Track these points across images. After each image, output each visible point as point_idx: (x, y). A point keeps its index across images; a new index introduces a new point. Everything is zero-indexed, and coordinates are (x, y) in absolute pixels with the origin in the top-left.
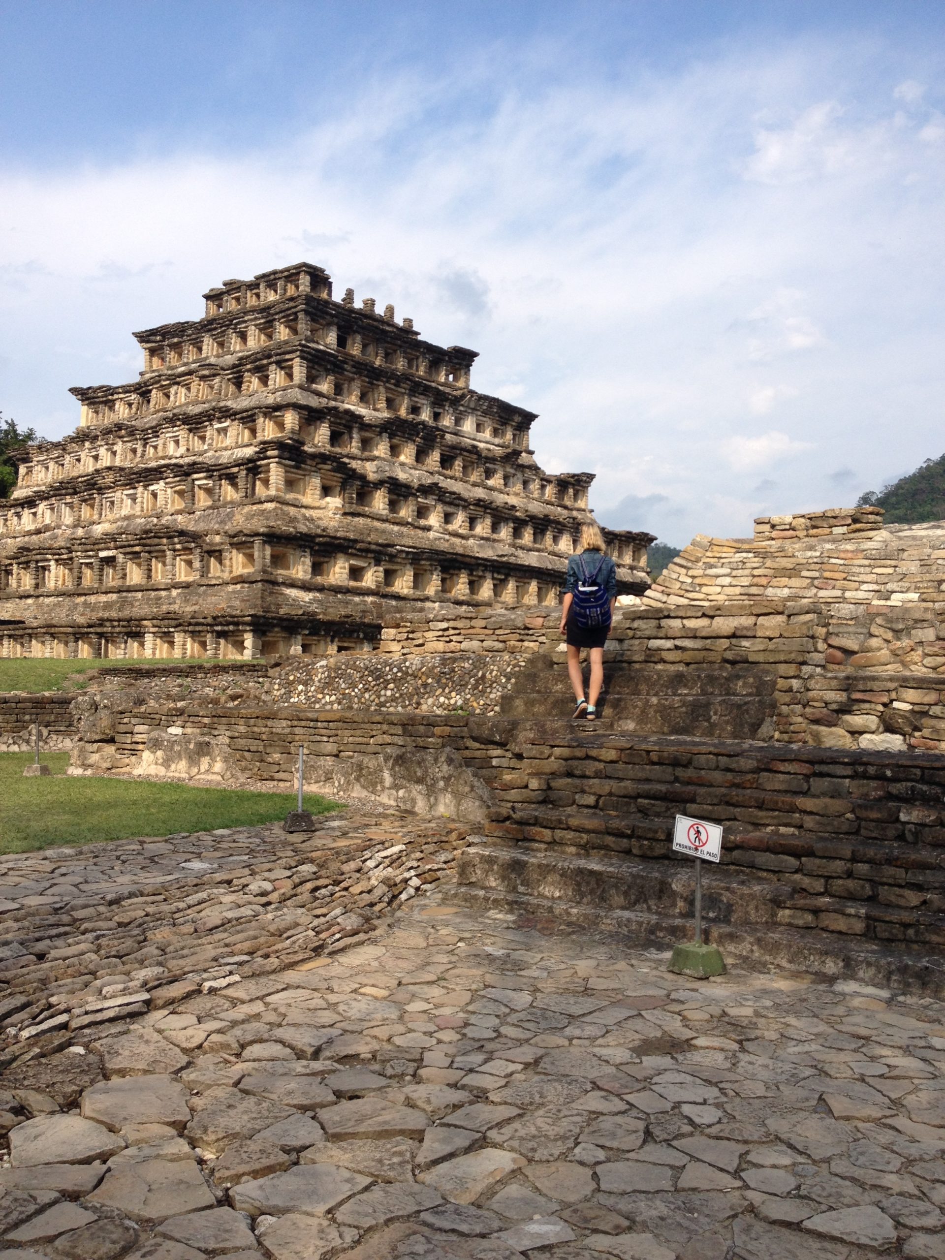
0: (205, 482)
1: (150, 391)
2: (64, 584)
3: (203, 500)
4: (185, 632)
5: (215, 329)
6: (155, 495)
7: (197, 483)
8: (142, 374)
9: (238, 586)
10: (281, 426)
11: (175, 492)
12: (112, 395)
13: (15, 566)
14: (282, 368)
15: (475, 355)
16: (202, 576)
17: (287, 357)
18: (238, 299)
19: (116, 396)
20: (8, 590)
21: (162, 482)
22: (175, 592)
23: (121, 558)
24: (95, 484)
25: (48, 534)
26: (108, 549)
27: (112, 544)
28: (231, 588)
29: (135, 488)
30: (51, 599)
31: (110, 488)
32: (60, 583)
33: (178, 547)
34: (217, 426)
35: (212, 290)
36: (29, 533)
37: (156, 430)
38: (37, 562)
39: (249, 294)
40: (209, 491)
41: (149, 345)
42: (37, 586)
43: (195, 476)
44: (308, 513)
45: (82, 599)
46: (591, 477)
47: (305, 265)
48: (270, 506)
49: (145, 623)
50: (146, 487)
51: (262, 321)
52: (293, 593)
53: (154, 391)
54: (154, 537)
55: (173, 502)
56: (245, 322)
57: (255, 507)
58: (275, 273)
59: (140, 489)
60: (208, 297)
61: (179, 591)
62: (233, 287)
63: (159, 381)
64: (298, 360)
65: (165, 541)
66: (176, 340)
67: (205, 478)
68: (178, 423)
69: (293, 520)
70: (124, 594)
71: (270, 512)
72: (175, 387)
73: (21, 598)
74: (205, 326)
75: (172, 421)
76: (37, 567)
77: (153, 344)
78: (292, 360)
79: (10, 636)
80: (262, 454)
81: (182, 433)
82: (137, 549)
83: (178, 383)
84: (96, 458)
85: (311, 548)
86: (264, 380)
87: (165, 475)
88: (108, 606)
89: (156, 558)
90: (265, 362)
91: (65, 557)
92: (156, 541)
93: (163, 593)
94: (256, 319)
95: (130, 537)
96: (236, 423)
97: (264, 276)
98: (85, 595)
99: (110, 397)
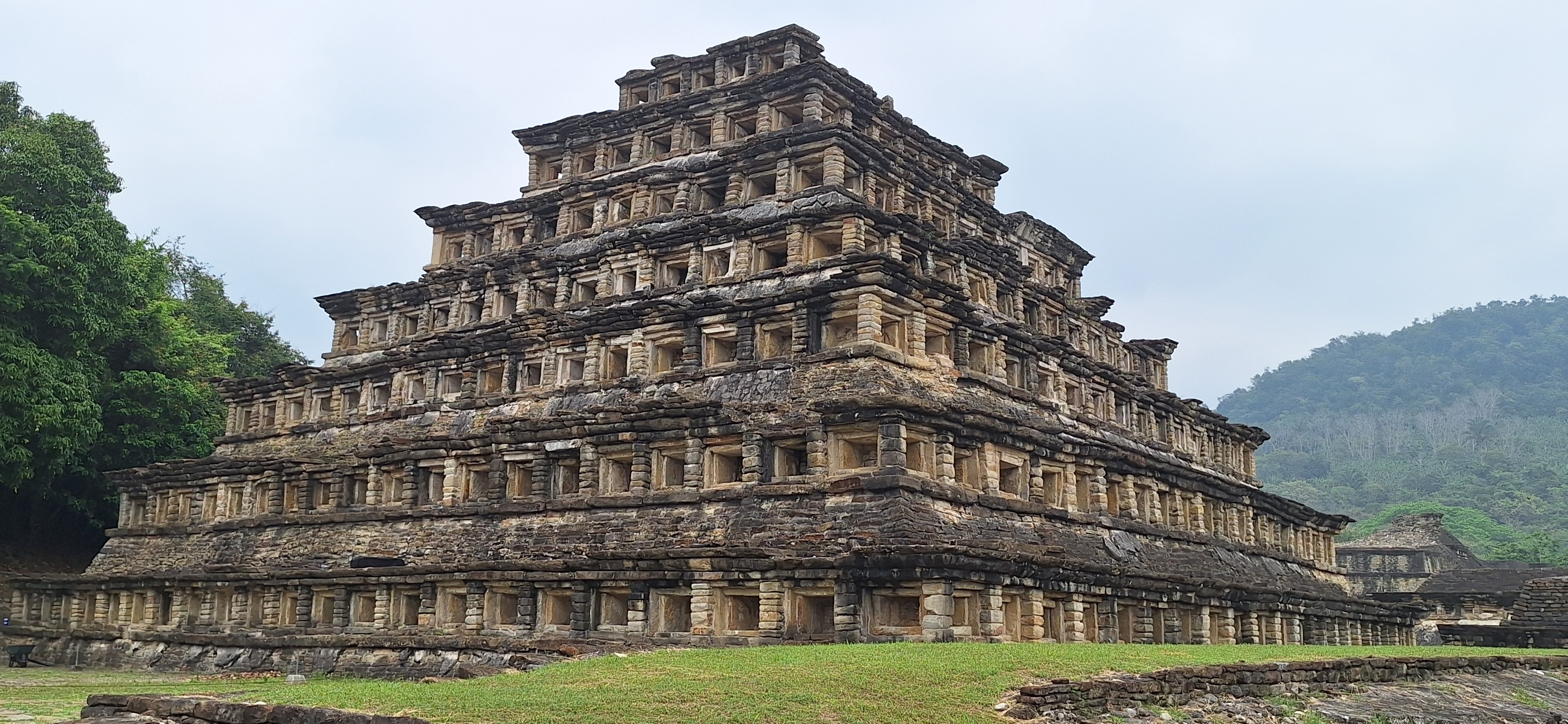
0: (722, 329)
1: (559, 208)
2: (466, 497)
3: (712, 359)
5: (657, 119)
6: (621, 355)
7: (706, 331)
8: (524, 190)
9: (848, 499)
10: (833, 246)
11: (658, 347)
12: (490, 216)
13: (373, 470)
15: (1004, 169)
16: (762, 481)
17: (811, 146)
18: (675, 86)
19: (495, 218)
20: (358, 508)
21: (638, 333)
22: (710, 511)
23: (588, 453)
24: (509, 338)
25: (411, 419)
26: (568, 437)
28: (831, 501)
29: (584, 343)
30: (446, 522)
31: (536, 343)
32: (460, 495)
33: (713, 431)
35: (632, 72)
36: (375, 419)
37: (594, 260)
38: (418, 460)
39: (694, 77)
40: (728, 346)
41: (537, 149)
42: (415, 500)
43: (706, 320)
44: (915, 376)
45: (514, 522)
47: (793, 27)
48: (864, 364)
49: (693, 563)
50: (602, 341)
51: (739, 104)
52: (941, 507)
53: (564, 209)
54: (665, 416)
55: (656, 363)
57: (832, 367)
58: (741, 41)
60: (620, 82)
61: (720, 506)
62: (667, 67)
63: (578, 191)
64: (836, 150)
65: (685, 422)
66: (585, 139)
67: (722, 323)
68: (637, 246)
70: (601, 514)
71: (865, 374)
72: (604, 201)
73: (385, 520)
74: (639, 116)
75: (626, 245)
76: (417, 469)
77: (546, 147)
78: (823, 149)
80: (846, 280)
81: (641, 264)
82: (626, 436)
83: (608, 195)
84: (478, 306)
85: (956, 433)
88: (568, 533)
89: (660, 450)
90: (771, 155)
91: (474, 451)
92: (669, 422)
93: (686, 511)
97: (724, 47)
98: (519, 514)
99: (485, 220)
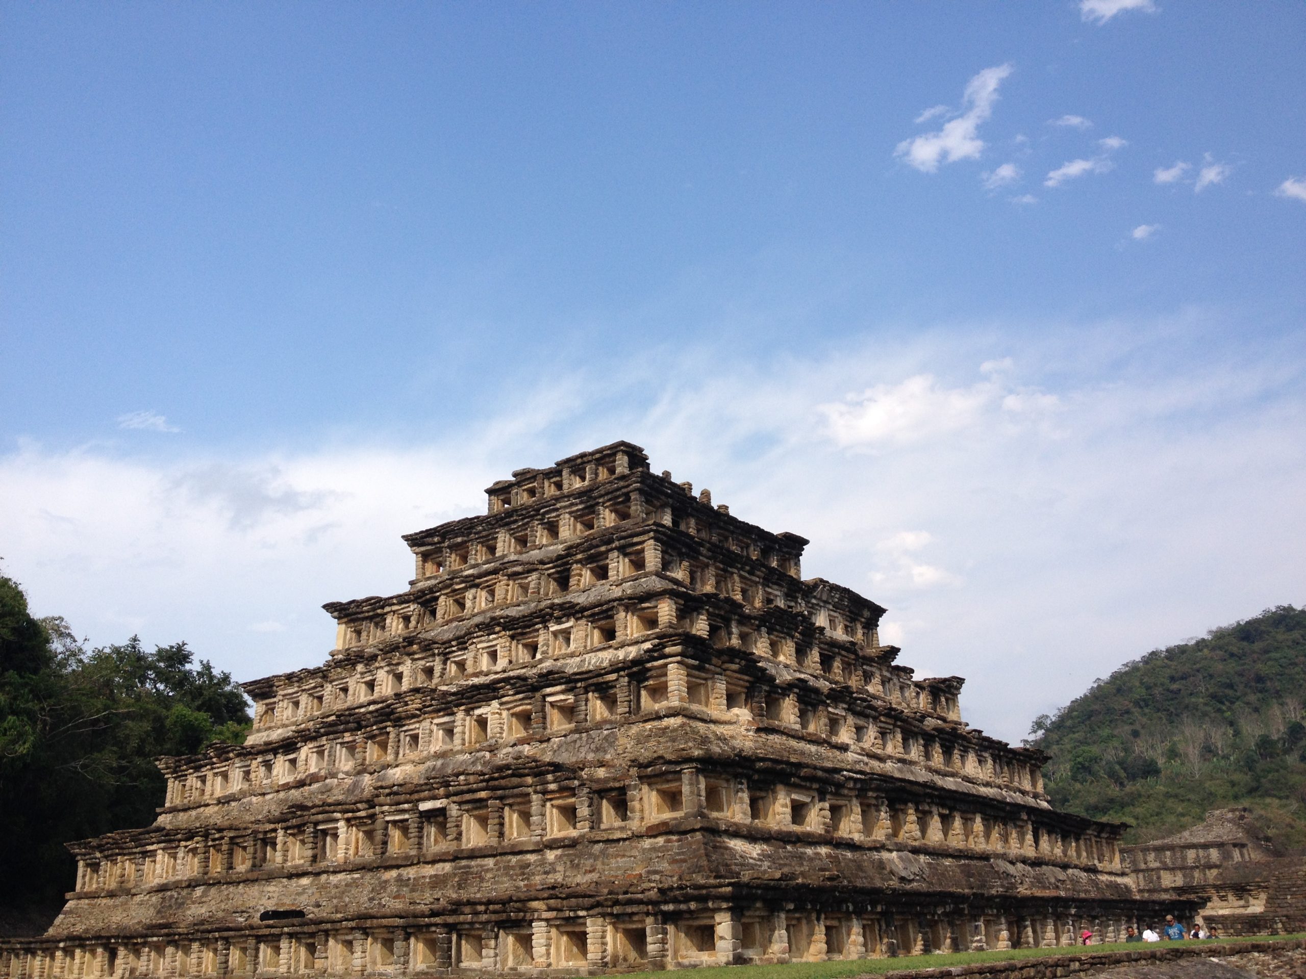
0: (562, 697)
1: (437, 598)
2: (356, 853)
3: (557, 723)
4: (604, 915)
5: (516, 521)
6: (482, 723)
7: (549, 699)
8: (412, 583)
9: (660, 840)
10: (652, 622)
11: (513, 715)
12: (383, 607)
13: (281, 833)
14: (625, 555)
15: (806, 542)
16: (592, 828)
17: (635, 540)
18: (532, 492)
19: (387, 609)
20: (267, 866)
21: (495, 704)
22: (551, 855)
23: (454, 810)
24: (392, 712)
25: (315, 786)
26: (435, 798)
27: (442, 791)
28: (647, 843)
29: (453, 714)
30: (341, 876)
31: (414, 716)
32: (351, 852)
33: (552, 787)
34: (554, 627)
35: (497, 483)
36: (287, 787)
37: (463, 641)
38: (316, 824)
39: (546, 483)
40: (569, 711)
41: (423, 549)
42: (314, 859)
43: (549, 690)
44: (720, 730)
45: (394, 873)
46: (961, 681)
47: (623, 443)
48: (674, 722)
49: (535, 904)
50: (468, 712)
51: (580, 507)
52: (737, 845)
53: (442, 599)
54: (513, 775)
55: (510, 728)
56: (557, 510)
57: (648, 726)
58: (583, 456)
59: (460, 715)
60: (490, 492)
61: (559, 852)
62: (524, 477)
63: (452, 585)
64: (652, 542)
65: (529, 780)
66: (459, 540)
67: (562, 692)
68: (497, 629)
69: (705, 740)
70: (464, 863)
71: (675, 730)
72: (473, 591)
73: (290, 876)
74: (502, 519)
75: (489, 627)
76: (316, 832)
77: (429, 548)
78: (643, 542)
79: (291, 936)
80: (657, 652)
81: (501, 642)
82: (483, 794)
83: (477, 586)
84: (371, 685)
85: (749, 778)
86: (602, 573)
87: (502, 692)
88: (438, 882)
89: (511, 805)
90: (603, 549)
91: (362, 814)
92: (515, 780)
93: (532, 858)
94: (572, 505)
95: (472, 779)
96: (583, 622)
97: (568, 461)
98: (398, 867)
99: (379, 611)
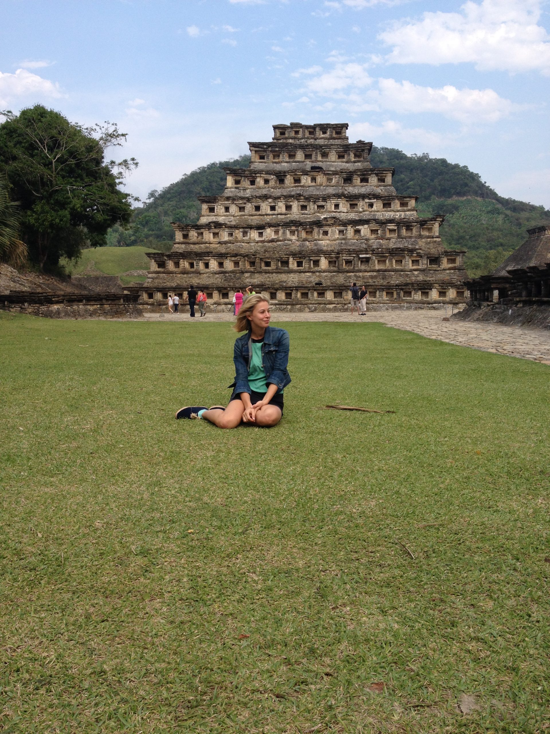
0: (393, 227)
7: (388, 227)
9: (452, 271)
11: (371, 230)
12: (256, 174)
14: (377, 176)
16: (427, 266)
21: (366, 226)
22: (415, 273)
23: (373, 258)
27: (371, 252)
28: (448, 271)
32: (327, 267)
33: (415, 255)
34: (367, 200)
35: (279, 125)
38: (310, 257)
50: (354, 227)
54: (400, 251)
55: (370, 234)
56: (330, 148)
58: (327, 124)
59: (349, 227)
62: (295, 127)
70: (381, 273)
78: (385, 173)
89: (395, 258)
91: (332, 256)
95: (384, 250)
96: (380, 201)
99: (253, 175)
